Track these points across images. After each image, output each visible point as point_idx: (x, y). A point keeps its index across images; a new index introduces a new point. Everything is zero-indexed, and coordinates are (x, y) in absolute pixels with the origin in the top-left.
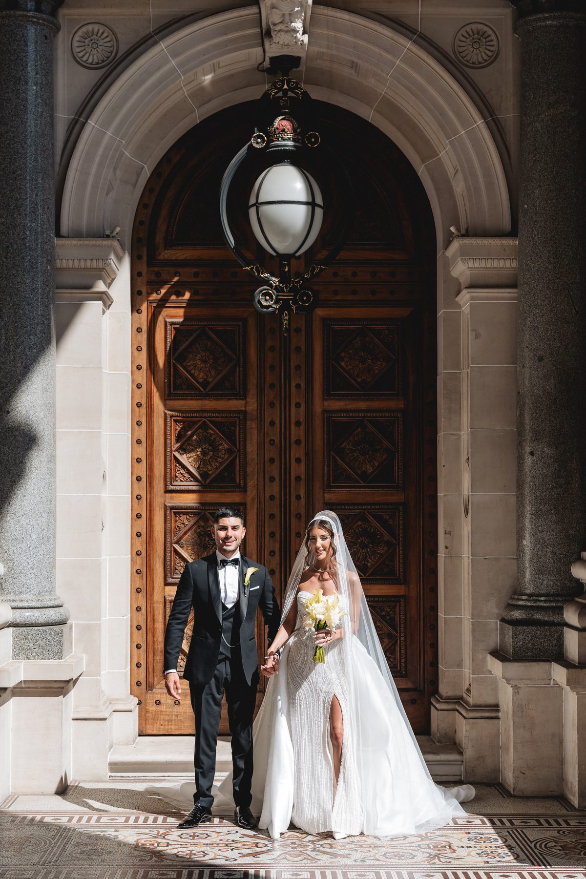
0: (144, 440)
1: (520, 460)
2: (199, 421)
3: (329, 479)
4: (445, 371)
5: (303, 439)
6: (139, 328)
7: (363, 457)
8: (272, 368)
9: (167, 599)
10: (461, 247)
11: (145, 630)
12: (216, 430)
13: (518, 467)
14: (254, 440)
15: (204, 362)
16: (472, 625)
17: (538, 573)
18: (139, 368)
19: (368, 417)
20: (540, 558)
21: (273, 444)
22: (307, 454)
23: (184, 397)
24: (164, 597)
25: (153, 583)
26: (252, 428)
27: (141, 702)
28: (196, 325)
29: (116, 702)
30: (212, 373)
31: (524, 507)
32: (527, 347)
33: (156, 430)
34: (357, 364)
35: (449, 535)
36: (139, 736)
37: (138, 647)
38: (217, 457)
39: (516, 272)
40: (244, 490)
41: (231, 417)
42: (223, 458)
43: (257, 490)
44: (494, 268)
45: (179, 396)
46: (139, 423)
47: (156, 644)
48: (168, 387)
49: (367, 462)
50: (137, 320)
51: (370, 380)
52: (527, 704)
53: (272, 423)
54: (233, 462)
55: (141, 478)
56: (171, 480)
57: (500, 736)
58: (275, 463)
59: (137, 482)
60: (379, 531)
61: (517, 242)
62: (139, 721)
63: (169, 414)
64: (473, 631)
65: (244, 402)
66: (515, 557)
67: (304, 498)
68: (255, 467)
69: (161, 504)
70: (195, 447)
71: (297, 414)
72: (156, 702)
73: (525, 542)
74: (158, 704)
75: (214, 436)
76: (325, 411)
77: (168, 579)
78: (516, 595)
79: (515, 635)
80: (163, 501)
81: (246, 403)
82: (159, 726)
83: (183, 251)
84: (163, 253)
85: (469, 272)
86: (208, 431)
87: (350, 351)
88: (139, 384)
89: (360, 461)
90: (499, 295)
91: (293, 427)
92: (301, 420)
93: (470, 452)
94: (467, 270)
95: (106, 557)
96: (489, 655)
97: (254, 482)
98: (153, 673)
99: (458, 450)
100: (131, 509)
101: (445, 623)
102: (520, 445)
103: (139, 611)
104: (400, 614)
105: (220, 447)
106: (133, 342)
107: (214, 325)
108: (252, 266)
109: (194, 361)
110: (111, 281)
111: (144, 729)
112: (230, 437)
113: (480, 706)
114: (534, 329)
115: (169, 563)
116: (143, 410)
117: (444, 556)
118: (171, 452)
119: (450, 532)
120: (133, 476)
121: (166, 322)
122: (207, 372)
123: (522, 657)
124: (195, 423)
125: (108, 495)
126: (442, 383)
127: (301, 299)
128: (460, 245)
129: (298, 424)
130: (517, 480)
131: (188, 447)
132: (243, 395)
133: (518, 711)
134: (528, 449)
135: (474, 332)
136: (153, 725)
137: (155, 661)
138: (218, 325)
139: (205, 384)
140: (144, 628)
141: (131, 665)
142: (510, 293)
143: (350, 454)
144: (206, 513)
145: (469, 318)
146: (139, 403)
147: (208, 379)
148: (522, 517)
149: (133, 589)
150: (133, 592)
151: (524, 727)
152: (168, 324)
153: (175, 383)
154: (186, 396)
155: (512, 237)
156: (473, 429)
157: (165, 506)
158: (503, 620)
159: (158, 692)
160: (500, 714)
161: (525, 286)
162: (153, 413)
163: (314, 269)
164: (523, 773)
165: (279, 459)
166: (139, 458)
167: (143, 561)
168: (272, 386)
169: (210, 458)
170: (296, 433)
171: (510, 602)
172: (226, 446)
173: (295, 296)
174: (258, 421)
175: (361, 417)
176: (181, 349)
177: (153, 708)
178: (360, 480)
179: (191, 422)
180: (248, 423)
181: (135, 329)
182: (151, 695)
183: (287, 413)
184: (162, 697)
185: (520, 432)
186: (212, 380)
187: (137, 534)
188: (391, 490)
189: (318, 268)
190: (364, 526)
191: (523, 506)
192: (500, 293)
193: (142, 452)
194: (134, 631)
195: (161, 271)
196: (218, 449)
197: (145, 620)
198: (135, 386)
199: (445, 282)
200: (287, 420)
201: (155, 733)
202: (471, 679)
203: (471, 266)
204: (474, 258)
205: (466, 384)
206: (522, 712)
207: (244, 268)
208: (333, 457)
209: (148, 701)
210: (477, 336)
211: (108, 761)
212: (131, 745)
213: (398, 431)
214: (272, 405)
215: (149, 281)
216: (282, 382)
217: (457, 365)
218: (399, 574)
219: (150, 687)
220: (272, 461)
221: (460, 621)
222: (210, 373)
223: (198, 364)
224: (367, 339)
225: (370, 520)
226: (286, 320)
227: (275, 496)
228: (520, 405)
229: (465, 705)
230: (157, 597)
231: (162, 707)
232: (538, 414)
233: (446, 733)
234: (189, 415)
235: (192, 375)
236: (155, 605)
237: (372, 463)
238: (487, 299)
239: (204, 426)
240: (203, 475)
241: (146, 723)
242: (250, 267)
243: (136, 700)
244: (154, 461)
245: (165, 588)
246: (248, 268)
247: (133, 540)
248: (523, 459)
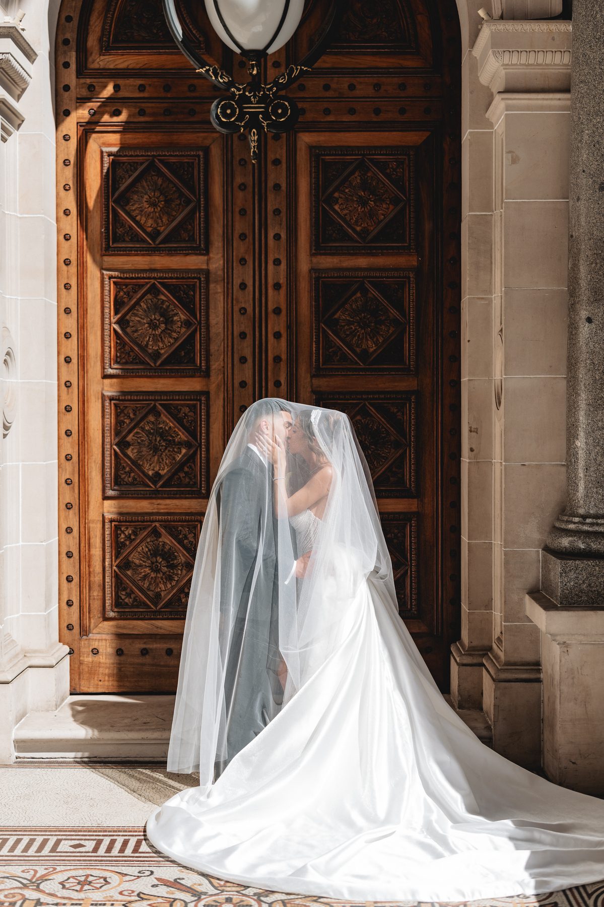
0: (74, 309)
1: (572, 329)
2: (147, 283)
3: (318, 360)
4: (470, 213)
5: (283, 307)
6: (67, 160)
7: (363, 331)
8: (243, 212)
9: (106, 517)
10: (493, 36)
11: (78, 557)
12: (169, 295)
13: (570, 339)
14: (220, 309)
15: (153, 205)
16: (505, 555)
17: (597, 485)
18: (67, 213)
19: (370, 277)
20: (600, 465)
21: (243, 314)
22: (289, 327)
23: (127, 252)
24: (103, 515)
25: (88, 496)
26: (217, 293)
27: (73, 651)
28: (142, 156)
29: (34, 655)
30: (163, 219)
31: (578, 395)
32: (584, 171)
33: (90, 296)
34: (355, 208)
35: (475, 434)
36: (71, 694)
37: (69, 579)
38: (171, 330)
39: (569, 71)
40: (206, 374)
41: (189, 278)
42: (179, 333)
43: (224, 374)
44: (538, 65)
45: (120, 251)
46: (67, 287)
47: (92, 575)
48: (105, 239)
49: (368, 337)
50: (64, 149)
51: (372, 229)
52: (579, 668)
53: (243, 286)
54: (191, 337)
55: (71, 359)
56: (111, 362)
57: (542, 706)
58: (247, 339)
59: (66, 364)
60: (385, 428)
61: (571, 28)
62: (70, 675)
63: (107, 275)
64: (506, 563)
65: (206, 258)
66: (563, 463)
67: (286, 384)
68: (221, 345)
69: (98, 393)
70: (141, 318)
71: (276, 273)
72: (92, 651)
73: (578, 443)
74: (96, 654)
75: (167, 303)
76: (312, 270)
77: (107, 491)
78: (565, 515)
79: (564, 572)
80: (100, 389)
81: (208, 260)
82: (96, 682)
83: (125, 57)
84: (98, 60)
85: (503, 72)
86: (159, 297)
87: (347, 191)
88: (67, 234)
89: (359, 335)
90: (545, 102)
91: (270, 291)
92: (281, 282)
93: (503, 322)
94: (502, 68)
95: (17, 463)
96: (527, 597)
97: (220, 364)
98: (89, 613)
99: (487, 320)
100: (58, 400)
101: (468, 551)
102: (572, 308)
103: (70, 533)
104: (411, 537)
105: (175, 318)
106: (58, 179)
107: (165, 156)
108: (208, 68)
109: (139, 204)
110: (21, 92)
111: (78, 686)
112: (188, 305)
113: (515, 664)
114: (594, 146)
115: (108, 470)
116: (73, 269)
117: (468, 461)
118: (110, 325)
119: (477, 429)
120: (60, 356)
121: (102, 152)
122: (158, 218)
123: (574, 604)
124: (141, 286)
125: (20, 381)
126: (467, 229)
127: (275, 112)
128: (492, 32)
129: (277, 286)
130: (568, 357)
131: (133, 318)
132: (205, 250)
133: (568, 678)
134: (584, 314)
135: (510, 155)
136: (89, 680)
137: (92, 598)
138: (171, 156)
139: (154, 235)
140: (76, 555)
141: (59, 603)
142: (559, 99)
143: (346, 327)
144: (157, 404)
145: (504, 139)
146: (67, 259)
147: (159, 228)
148: (575, 408)
149: (61, 504)
150: (61, 508)
151: (576, 699)
152: (105, 154)
153: (114, 233)
154: (129, 251)
155: (563, 19)
156: (508, 290)
157: (103, 396)
158: (547, 549)
159: (95, 638)
160: (542, 676)
161: (582, 85)
162: (86, 273)
163: (292, 71)
164: (574, 763)
165: (252, 334)
166: (68, 333)
167: (74, 467)
168: (243, 237)
169: (161, 333)
170: (276, 299)
171: (557, 525)
172: (182, 316)
173: (266, 108)
174: (224, 282)
175: (361, 277)
176: (122, 188)
177: (88, 659)
178: (358, 361)
179: (136, 285)
180: (212, 286)
181: (61, 162)
182: (86, 642)
183: (263, 272)
184: (100, 644)
185: (573, 292)
186: (164, 230)
187: (66, 433)
188: (400, 375)
189: (297, 69)
190: (365, 422)
191: (576, 393)
192: (547, 99)
193: (71, 324)
194: (64, 559)
195: (94, 84)
196: (172, 320)
197: (78, 545)
198: (62, 238)
199: (471, 92)
200: (263, 282)
201: (91, 690)
202: (503, 628)
203: (506, 62)
204: (511, 50)
205: (499, 229)
206: (573, 678)
207: (197, 71)
208: (324, 331)
209: (83, 650)
210: (514, 161)
211: (13, 737)
212: (52, 711)
213: (409, 296)
214: (243, 261)
215: (79, 96)
216: (257, 231)
217: (487, 205)
218: (410, 485)
219: (84, 631)
220: (243, 335)
221: (489, 547)
222: (161, 219)
223: (146, 208)
224: (369, 175)
225: (372, 413)
226: (254, 141)
227: (247, 382)
228: (573, 254)
229: (494, 660)
230: (94, 514)
231: (101, 657)
232: (599, 265)
233: (469, 696)
234: (134, 276)
235: (137, 223)
236: (91, 525)
237: (375, 339)
238: (528, 108)
239: (153, 290)
240: (152, 355)
241: (79, 679)
242: (204, 69)
243: (67, 649)
244: (89, 336)
245: (103, 503)
246: (203, 71)
247: (60, 440)
248: (576, 328)
